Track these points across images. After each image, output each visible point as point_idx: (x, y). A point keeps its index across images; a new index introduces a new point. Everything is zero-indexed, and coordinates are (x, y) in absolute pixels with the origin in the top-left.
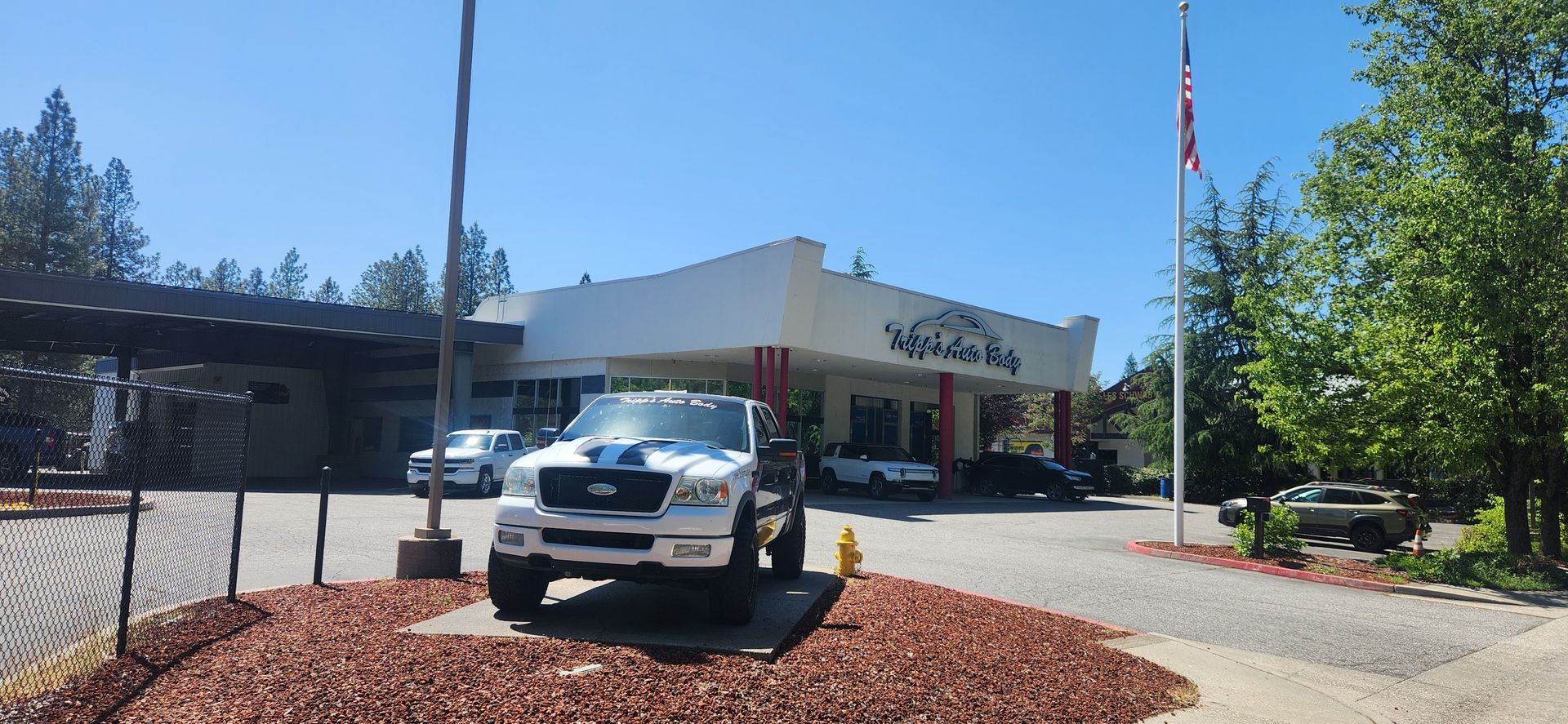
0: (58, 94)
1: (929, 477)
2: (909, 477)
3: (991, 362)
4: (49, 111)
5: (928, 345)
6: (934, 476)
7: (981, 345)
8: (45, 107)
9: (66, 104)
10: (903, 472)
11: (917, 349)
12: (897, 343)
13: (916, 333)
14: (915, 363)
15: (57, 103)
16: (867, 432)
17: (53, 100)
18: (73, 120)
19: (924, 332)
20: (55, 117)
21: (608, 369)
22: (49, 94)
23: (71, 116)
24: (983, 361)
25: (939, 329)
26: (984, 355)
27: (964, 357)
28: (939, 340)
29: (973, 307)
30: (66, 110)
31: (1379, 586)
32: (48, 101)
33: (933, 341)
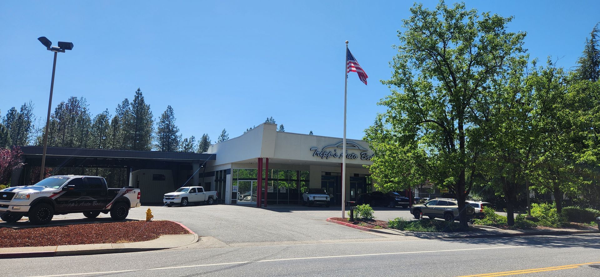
0: (139, 90)
1: (325, 199)
2: (316, 199)
3: (362, 158)
4: (137, 95)
5: (330, 154)
6: (327, 198)
7: (358, 153)
8: (135, 94)
9: (141, 93)
10: (314, 197)
11: (324, 155)
12: (316, 153)
13: (325, 150)
14: (324, 160)
15: (139, 93)
17: (138, 92)
18: (143, 97)
19: (328, 150)
20: (138, 97)
21: (232, 167)
22: (136, 90)
23: (142, 96)
24: (359, 158)
25: (336, 148)
26: (359, 156)
27: (348, 157)
28: (336, 152)
29: (353, 140)
30: (141, 95)
32: (136, 92)
33: (333, 153)
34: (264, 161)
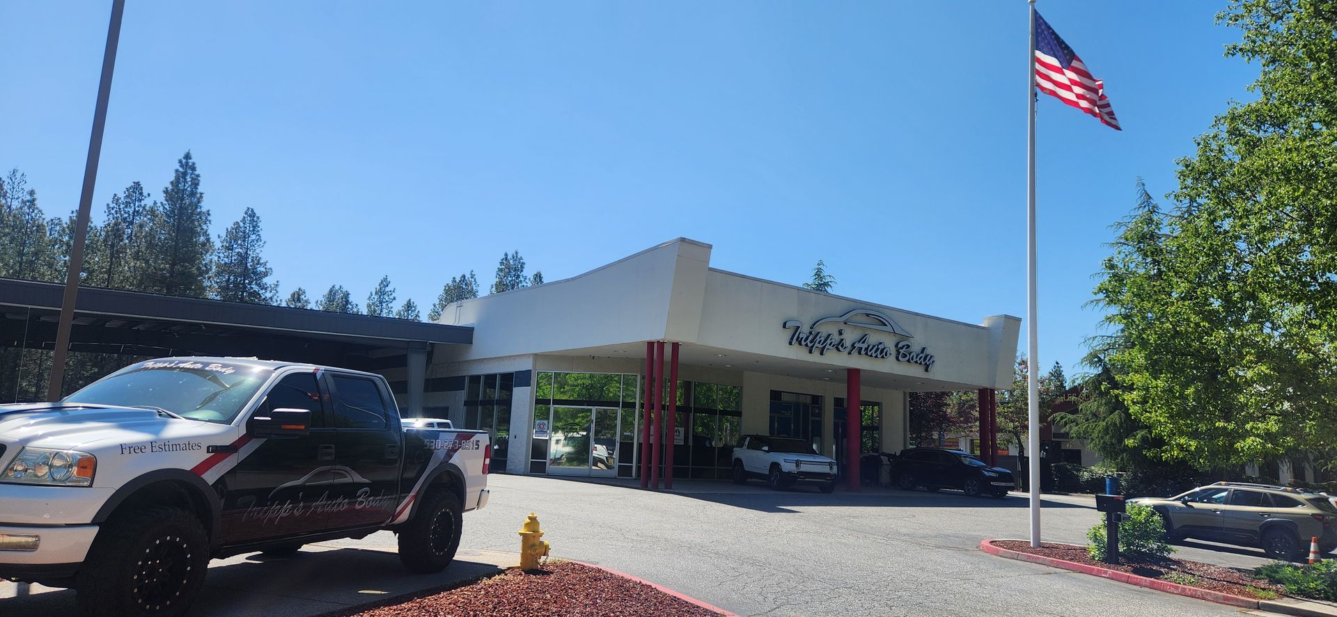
0: (188, 156)
1: (826, 469)
2: (804, 468)
3: (900, 358)
4: (181, 169)
5: (829, 341)
6: (831, 468)
7: (889, 343)
8: (177, 166)
9: (194, 164)
10: (798, 463)
11: (817, 345)
12: (796, 338)
13: (817, 329)
14: (815, 358)
15: (187, 163)
16: (792, 425)
17: (184, 161)
18: (198, 176)
19: (824, 330)
20: (185, 174)
21: (535, 365)
22: (181, 156)
23: (196, 173)
24: (893, 358)
25: (842, 326)
26: (893, 351)
27: (869, 354)
28: (842, 337)
29: (879, 306)
30: (193, 169)
31: (1242, 601)
32: (180, 161)
33: (836, 338)
34: (668, 350)
